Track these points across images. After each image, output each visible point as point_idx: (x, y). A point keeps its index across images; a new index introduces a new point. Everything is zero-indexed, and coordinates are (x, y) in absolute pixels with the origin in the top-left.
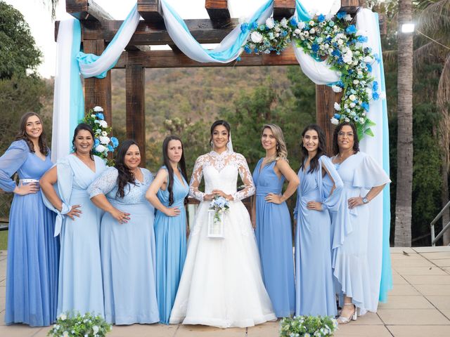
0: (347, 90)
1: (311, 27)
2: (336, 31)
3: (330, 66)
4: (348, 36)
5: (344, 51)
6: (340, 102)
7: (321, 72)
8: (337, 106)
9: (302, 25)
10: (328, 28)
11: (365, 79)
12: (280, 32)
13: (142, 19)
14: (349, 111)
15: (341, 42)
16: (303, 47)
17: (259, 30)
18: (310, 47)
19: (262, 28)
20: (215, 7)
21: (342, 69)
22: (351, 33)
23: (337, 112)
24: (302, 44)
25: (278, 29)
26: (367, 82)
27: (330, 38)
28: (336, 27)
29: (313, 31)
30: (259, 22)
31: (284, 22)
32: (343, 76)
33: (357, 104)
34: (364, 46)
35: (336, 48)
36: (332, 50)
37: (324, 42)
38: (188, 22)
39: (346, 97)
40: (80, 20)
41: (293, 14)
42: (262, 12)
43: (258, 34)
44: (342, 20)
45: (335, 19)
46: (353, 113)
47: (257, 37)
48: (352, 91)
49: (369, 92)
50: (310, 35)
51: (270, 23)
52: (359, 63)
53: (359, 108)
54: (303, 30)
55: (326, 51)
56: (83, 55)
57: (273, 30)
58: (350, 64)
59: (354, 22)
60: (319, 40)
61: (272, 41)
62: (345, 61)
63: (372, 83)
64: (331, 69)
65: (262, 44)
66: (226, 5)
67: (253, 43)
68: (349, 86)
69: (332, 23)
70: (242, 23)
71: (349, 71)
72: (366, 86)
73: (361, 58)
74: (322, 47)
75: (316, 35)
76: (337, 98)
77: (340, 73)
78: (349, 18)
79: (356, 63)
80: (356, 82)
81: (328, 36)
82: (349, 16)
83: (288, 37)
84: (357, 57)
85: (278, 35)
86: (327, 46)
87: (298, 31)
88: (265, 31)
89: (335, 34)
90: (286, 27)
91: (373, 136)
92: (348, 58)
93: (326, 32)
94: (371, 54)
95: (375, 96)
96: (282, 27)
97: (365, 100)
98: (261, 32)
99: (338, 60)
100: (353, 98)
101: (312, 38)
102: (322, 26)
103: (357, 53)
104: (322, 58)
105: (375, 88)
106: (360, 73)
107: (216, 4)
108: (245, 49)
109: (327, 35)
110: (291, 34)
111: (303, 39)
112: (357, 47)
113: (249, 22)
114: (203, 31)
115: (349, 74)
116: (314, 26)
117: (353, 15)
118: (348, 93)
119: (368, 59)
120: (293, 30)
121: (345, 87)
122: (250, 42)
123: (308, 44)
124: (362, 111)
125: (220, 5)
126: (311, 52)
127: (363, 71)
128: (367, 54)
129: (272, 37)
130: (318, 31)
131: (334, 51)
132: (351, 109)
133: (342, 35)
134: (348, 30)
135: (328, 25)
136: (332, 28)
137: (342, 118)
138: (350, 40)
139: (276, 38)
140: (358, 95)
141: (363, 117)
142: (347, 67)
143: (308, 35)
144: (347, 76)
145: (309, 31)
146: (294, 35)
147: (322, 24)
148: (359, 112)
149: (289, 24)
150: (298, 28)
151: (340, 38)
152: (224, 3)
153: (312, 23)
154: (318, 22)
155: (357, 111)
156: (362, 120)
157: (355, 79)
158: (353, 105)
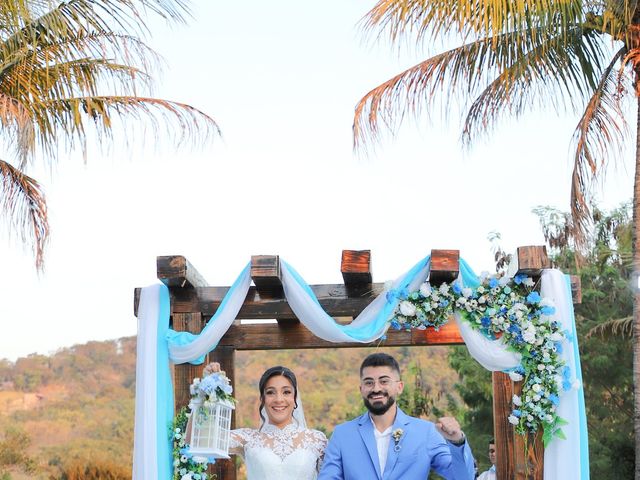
0: (529, 378)
1: (480, 295)
2: (513, 299)
3: (506, 346)
4: (529, 306)
5: (524, 325)
6: (521, 394)
7: (494, 355)
8: (517, 400)
9: (468, 292)
10: (503, 296)
11: (552, 363)
12: (438, 302)
13: (253, 284)
14: (532, 405)
15: (519, 315)
16: (471, 320)
17: (410, 300)
18: (479, 321)
19: (415, 296)
20: (354, 270)
21: (522, 350)
22: (533, 303)
23: (517, 407)
24: (469, 317)
25: (435, 298)
26: (557, 367)
27: (506, 309)
28: (513, 294)
29: (482, 300)
30: (411, 289)
31: (444, 288)
32: (524, 359)
33: (543, 397)
34: (551, 319)
35: (514, 322)
36: (508, 325)
37: (498, 314)
38: (315, 288)
39: (529, 387)
40: (169, 287)
41: (456, 277)
42: (414, 275)
43: (409, 304)
44: (522, 285)
45: (513, 285)
46: (538, 409)
47: (409, 309)
48: (536, 379)
49: (558, 380)
50: (479, 305)
51: (426, 290)
52: (545, 341)
53: (545, 402)
54: (469, 299)
55: (500, 327)
56: (173, 333)
57: (430, 299)
58: (532, 343)
59: (537, 288)
60: (491, 312)
61: (428, 314)
62: (526, 340)
63: (562, 368)
64: (508, 349)
65: (415, 317)
66: (369, 268)
67: (403, 316)
68: (532, 373)
69: (508, 290)
70: (388, 289)
71: (532, 352)
72: (554, 373)
73: (547, 335)
74: (495, 321)
75: (486, 304)
76: (517, 389)
77: (520, 356)
78: (529, 282)
79: (540, 342)
80: (541, 367)
81: (504, 306)
82: (531, 279)
83: (450, 308)
84: (542, 334)
85: (436, 305)
86: (502, 319)
87: (462, 300)
88: (419, 301)
89: (513, 304)
90: (447, 295)
91: (565, 438)
92: (530, 335)
93: (500, 301)
94: (559, 331)
95: (567, 385)
96: (441, 295)
97: (553, 391)
98: (413, 301)
99: (517, 338)
100: (537, 388)
101: (482, 309)
102: (494, 294)
103: (543, 328)
104: (495, 335)
105: (566, 374)
106: (546, 356)
107: (356, 267)
108: (393, 324)
109: (501, 305)
110: (454, 303)
111: (470, 311)
112: (541, 321)
113: (397, 289)
114: (335, 300)
115: (533, 357)
116: (485, 294)
117: (536, 277)
118: (531, 382)
119: (556, 336)
120: (456, 299)
121: (527, 375)
122: (398, 315)
123: (476, 317)
124: (550, 405)
125: (359, 268)
126: (481, 327)
127: (551, 352)
128: (555, 330)
129: (428, 308)
130: (490, 300)
131: (511, 326)
132: (535, 403)
133: (521, 306)
134: (529, 298)
135: (502, 292)
136: (508, 295)
137: (523, 415)
138: (533, 312)
139: (433, 309)
140: (544, 384)
141: (551, 413)
142: (528, 347)
143: (475, 306)
144: (529, 359)
145: (477, 299)
146: (458, 305)
147: (494, 292)
148: (547, 407)
149: (451, 291)
150: (462, 295)
151: (518, 309)
152: (366, 265)
153: (482, 290)
154: (490, 288)
155: (543, 406)
156: (549, 418)
157: (540, 363)
158: (537, 398)
